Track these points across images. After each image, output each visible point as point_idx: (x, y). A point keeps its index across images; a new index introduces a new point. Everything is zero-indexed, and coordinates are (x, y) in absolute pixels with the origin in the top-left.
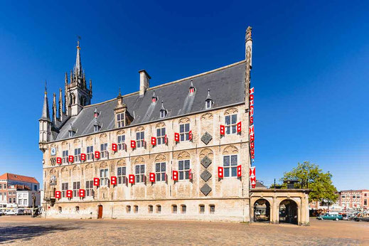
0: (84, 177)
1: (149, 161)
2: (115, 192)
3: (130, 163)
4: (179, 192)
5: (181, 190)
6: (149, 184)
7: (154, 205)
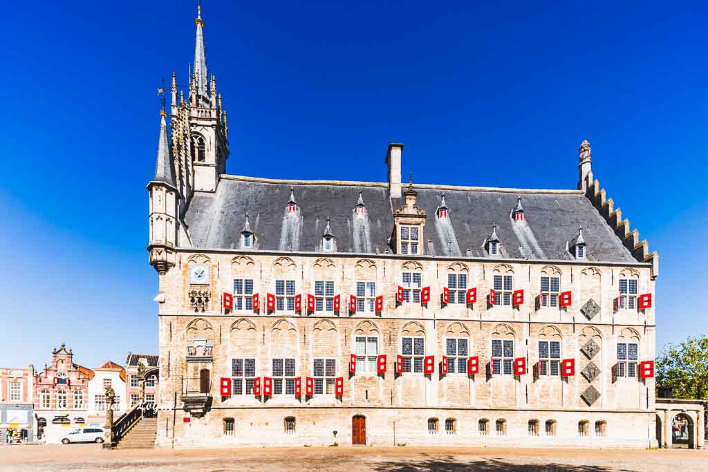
0: (310, 351)
1: (480, 334)
2: (399, 388)
3: (435, 332)
4: (541, 397)
5: (544, 394)
6: (480, 378)
7: (492, 418)
